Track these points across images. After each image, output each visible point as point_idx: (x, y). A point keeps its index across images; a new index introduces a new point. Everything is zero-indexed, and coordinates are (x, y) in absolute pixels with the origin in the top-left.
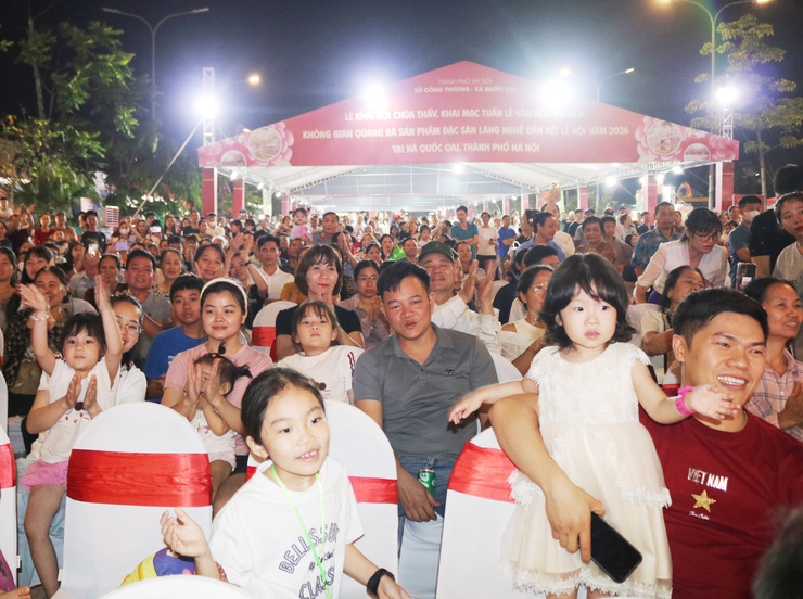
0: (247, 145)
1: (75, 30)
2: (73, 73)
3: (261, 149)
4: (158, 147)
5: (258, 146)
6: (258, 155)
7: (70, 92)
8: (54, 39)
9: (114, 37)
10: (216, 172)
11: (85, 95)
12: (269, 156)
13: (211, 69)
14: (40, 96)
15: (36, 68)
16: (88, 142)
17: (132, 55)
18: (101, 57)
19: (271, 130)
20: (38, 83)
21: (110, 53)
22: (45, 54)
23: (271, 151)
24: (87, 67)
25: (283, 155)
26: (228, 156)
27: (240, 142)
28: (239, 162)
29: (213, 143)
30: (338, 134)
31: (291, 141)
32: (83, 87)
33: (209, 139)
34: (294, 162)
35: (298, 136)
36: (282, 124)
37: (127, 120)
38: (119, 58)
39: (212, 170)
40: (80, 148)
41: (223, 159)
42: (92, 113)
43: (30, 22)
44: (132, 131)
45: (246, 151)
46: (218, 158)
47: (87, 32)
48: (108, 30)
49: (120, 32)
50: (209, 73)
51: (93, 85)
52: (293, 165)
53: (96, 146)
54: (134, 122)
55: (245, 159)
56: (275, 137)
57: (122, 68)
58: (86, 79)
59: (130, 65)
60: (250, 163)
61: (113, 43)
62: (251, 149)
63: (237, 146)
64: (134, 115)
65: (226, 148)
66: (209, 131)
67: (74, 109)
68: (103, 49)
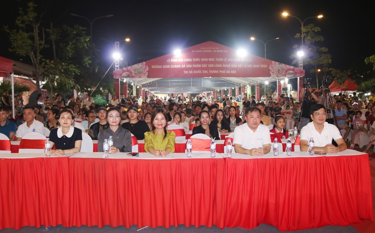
0: (131, 70)
1: (69, 28)
2: (68, 44)
3: (136, 72)
4: (98, 71)
5: (135, 71)
6: (135, 74)
7: (67, 51)
8: (61, 31)
9: (83, 30)
10: (120, 80)
11: (73, 52)
12: (139, 74)
14: (55, 51)
15: (53, 42)
16: (72, 68)
17: (90, 37)
18: (78, 38)
19: (140, 65)
20: (54, 47)
21: (82, 36)
23: (140, 73)
24: (74, 41)
25: (145, 74)
26: (124, 74)
27: (129, 69)
28: (128, 76)
29: (119, 69)
30: (165, 67)
31: (148, 69)
33: (117, 68)
35: (150, 68)
36: (144, 63)
37: (87, 61)
38: (85, 38)
39: (118, 79)
40: (71, 71)
43: (51, 24)
44: (89, 65)
45: (131, 73)
46: (121, 75)
47: (74, 29)
48: (81, 28)
49: (85, 28)
50: (117, 44)
51: (76, 48)
52: (148, 78)
53: (77, 71)
54: (90, 62)
55: (131, 75)
56: (142, 68)
57: (86, 42)
58: (73, 46)
59: (89, 41)
60: (133, 77)
61: (83, 32)
62: (133, 72)
63: (128, 71)
64: (90, 59)
65: (124, 71)
66: (117, 65)
67: (69, 57)
68: (79, 35)
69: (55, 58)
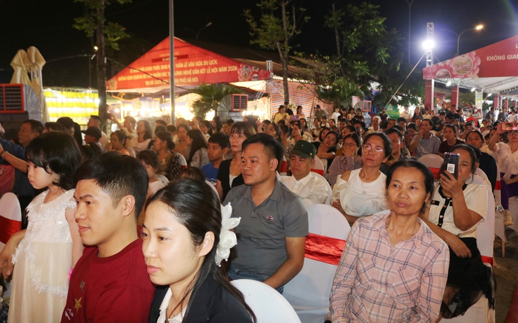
0: (452, 66)
1: (355, 8)
2: (352, 31)
3: (460, 68)
4: (400, 69)
5: (458, 66)
6: (458, 71)
7: (350, 41)
8: (344, 14)
9: (374, 9)
10: (433, 81)
11: (359, 42)
12: (465, 72)
13: (432, 23)
14: (338, 44)
15: (336, 32)
16: (361, 67)
17: (385, 19)
18: (367, 21)
19: (466, 56)
20: (337, 37)
21: (373, 19)
22: (339, 22)
23: (467, 69)
24: (360, 27)
25: (474, 71)
26: (440, 73)
27: (448, 64)
28: (447, 76)
29: (432, 65)
30: (510, 57)
31: (479, 62)
32: (358, 38)
33: (430, 63)
34: (480, 75)
35: (483, 59)
36: (474, 53)
37: (383, 54)
38: (377, 21)
39: (431, 81)
40: (357, 70)
41: (437, 74)
42: (367, 51)
43: (333, 6)
44: (386, 60)
45: (451, 70)
46: (434, 74)
47: (361, 8)
48: (371, 6)
49: (378, 7)
50: (430, 26)
51: (364, 37)
52: (480, 77)
53: (365, 69)
54: (387, 55)
55: (450, 74)
56: (469, 61)
57: (379, 26)
58: (359, 33)
59: (384, 23)
60: (453, 76)
61: (375, 12)
62: (454, 68)
63: (445, 67)
64: (387, 52)
65: (439, 68)
66: (430, 59)
68: (369, 17)
69: (339, 53)
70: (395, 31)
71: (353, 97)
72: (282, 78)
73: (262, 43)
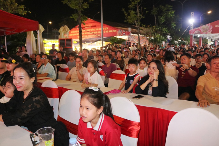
0: (201, 29)
1: (163, 7)
2: (162, 16)
3: (204, 30)
4: (180, 30)
5: (203, 29)
6: (203, 31)
7: (161, 20)
8: (158, 9)
9: (171, 7)
10: (193, 35)
11: (164, 20)
12: (206, 31)
13: (193, 12)
14: (156, 21)
15: (155, 16)
16: (165, 30)
17: (175, 11)
18: (168, 12)
19: (207, 25)
20: (155, 18)
21: (170, 11)
22: (157, 12)
23: (207, 30)
24: (165, 14)
25: (210, 31)
26: (196, 32)
28: (199, 33)
29: (193, 29)
31: (212, 28)
32: (164, 18)
33: (192, 28)
34: (212, 33)
35: (213, 26)
36: (210, 24)
37: (174, 25)
38: (172, 12)
39: (192, 35)
40: (163, 31)
41: (195, 33)
42: (167, 24)
43: (154, 6)
44: (175, 27)
46: (194, 32)
47: (165, 7)
48: (169, 6)
49: (172, 6)
50: (192, 13)
51: (166, 18)
53: (167, 31)
54: (175, 25)
55: (200, 32)
56: (208, 27)
57: (172, 14)
59: (174, 13)
60: (201, 33)
61: (171, 9)
62: (201, 30)
63: (198, 30)
64: (175, 24)
65: (196, 30)
66: (192, 26)
67: (162, 23)
68: (168, 10)
69: (156, 25)
70: (178, 16)
71: (163, 42)
72: (137, 35)
73: (130, 21)
